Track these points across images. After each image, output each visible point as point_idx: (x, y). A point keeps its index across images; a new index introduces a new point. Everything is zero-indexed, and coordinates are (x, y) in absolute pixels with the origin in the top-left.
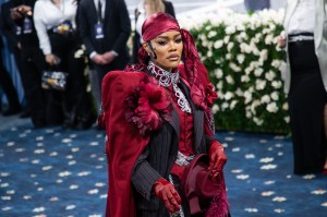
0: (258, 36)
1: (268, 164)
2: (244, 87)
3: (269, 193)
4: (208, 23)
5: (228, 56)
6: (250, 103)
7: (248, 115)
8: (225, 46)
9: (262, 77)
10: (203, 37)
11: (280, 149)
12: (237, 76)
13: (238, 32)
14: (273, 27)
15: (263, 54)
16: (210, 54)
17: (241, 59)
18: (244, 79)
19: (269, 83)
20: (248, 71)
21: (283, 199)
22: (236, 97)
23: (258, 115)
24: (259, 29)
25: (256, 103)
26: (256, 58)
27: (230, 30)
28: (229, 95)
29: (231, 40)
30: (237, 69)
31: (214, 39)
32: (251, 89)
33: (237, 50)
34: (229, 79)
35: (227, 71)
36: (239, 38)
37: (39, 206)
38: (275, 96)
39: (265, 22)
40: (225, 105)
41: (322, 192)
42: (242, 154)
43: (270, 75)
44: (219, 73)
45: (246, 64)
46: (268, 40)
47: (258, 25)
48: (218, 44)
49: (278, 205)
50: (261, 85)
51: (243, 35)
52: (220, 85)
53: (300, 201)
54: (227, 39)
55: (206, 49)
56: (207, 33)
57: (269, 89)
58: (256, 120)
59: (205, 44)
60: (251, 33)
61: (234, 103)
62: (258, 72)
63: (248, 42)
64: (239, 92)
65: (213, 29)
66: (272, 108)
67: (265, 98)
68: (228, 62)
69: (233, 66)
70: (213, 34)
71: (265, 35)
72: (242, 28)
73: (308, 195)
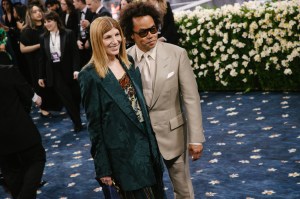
0: (221, 23)
1: (232, 112)
2: (213, 60)
3: (233, 132)
4: (186, 17)
5: (201, 39)
6: (218, 71)
7: (217, 79)
8: (198, 32)
9: (225, 52)
10: (182, 27)
11: (240, 101)
12: (207, 53)
13: (207, 22)
14: (230, 16)
15: (226, 35)
16: (188, 39)
17: (209, 40)
18: (213, 54)
19: (230, 56)
20: (215, 48)
21: (242, 135)
22: (208, 67)
23: (223, 79)
24: (221, 19)
25: (222, 71)
26: (221, 39)
27: (200, 21)
28: (203, 66)
29: (202, 28)
30: (208, 48)
31: (190, 28)
32: (218, 61)
33: (206, 34)
34: (203, 55)
35: (201, 50)
36: (208, 25)
37: (77, 150)
38: (235, 64)
39: (225, 14)
40: (201, 74)
41: (269, 128)
42: (214, 106)
43: (231, 51)
44: (195, 52)
45: (213, 44)
46: (228, 26)
47: (220, 16)
48: (193, 31)
49: (239, 139)
50: (224, 58)
51: (211, 23)
52: (196, 60)
53: (254, 135)
54: (199, 27)
55: (185, 35)
56: (185, 24)
57: (230, 60)
58: (222, 82)
59: (184, 31)
60: (216, 22)
61: (206, 71)
62: (222, 49)
63: (213, 28)
64: (210, 64)
65: (189, 21)
66: (233, 73)
67: (229, 66)
68: (201, 43)
69: (204, 46)
70: (189, 24)
71: (225, 23)
72: (209, 19)
73: (260, 131)
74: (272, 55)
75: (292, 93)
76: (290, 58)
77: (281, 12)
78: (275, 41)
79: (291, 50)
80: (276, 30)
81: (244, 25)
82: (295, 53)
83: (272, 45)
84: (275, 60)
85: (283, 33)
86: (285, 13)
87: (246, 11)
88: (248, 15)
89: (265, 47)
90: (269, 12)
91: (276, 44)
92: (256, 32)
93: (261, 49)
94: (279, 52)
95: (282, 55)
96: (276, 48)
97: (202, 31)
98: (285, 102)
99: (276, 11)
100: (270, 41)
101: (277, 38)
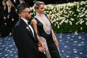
74: (56, 21)
75: (63, 33)
76: (62, 22)
77: (59, 8)
78: (57, 17)
79: (62, 20)
80: (57, 13)
81: (48, 12)
82: (63, 21)
83: (56, 18)
84: (57, 23)
85: (59, 14)
86: (60, 8)
87: (48, 7)
88: (49, 9)
89: (54, 19)
90: (55, 8)
91: (58, 18)
92: (51, 14)
93: (53, 19)
94: (59, 20)
95: (59, 21)
96: (58, 19)
97: (35, 14)
98: (61, 36)
99: (57, 7)
100: (56, 17)
101: (58, 16)
